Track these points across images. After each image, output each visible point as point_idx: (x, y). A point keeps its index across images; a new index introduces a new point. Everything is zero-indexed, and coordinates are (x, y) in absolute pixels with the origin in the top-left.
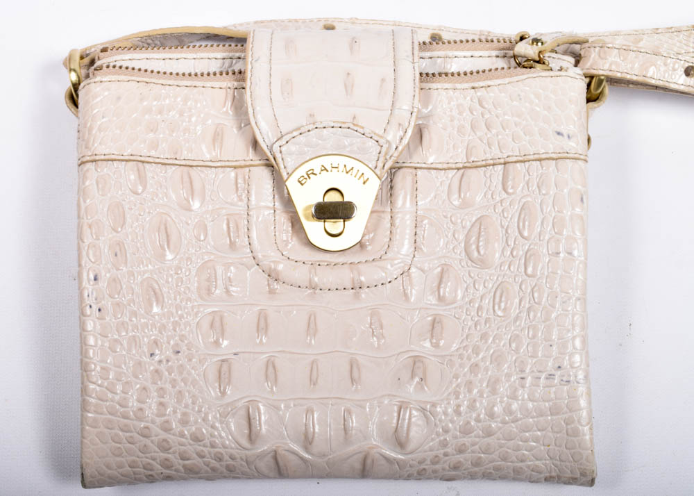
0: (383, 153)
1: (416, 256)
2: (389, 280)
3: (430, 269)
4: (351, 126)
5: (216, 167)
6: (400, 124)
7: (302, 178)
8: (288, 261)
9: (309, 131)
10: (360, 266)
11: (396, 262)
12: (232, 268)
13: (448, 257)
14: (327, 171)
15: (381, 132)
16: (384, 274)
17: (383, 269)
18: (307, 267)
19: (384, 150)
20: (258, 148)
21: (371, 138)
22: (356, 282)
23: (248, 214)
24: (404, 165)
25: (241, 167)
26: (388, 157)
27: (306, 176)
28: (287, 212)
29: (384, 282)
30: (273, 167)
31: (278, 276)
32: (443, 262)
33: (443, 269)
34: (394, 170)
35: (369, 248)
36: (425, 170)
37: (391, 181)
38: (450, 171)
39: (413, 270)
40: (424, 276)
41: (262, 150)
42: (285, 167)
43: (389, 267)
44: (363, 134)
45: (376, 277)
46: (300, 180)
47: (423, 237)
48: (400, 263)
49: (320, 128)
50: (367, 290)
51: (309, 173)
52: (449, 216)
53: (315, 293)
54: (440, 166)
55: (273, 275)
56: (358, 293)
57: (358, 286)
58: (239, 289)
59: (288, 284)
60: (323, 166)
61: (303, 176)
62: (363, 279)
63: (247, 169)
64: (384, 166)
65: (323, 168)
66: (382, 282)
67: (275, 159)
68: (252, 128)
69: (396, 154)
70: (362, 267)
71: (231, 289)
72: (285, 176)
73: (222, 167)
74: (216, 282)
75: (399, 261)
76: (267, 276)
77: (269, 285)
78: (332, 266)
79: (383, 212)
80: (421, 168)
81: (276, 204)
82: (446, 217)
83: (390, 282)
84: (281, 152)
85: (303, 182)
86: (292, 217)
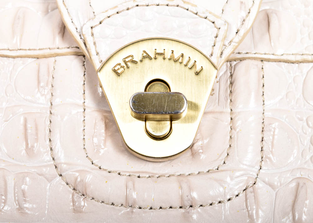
0: (220, 37)
1: (263, 168)
2: (228, 197)
3: (281, 185)
4: (181, 4)
5: (14, 57)
6: (242, 3)
7: (119, 67)
8: (99, 171)
9: (128, 9)
10: (190, 178)
11: (238, 174)
12: (28, 179)
13: (304, 169)
14: (151, 59)
15: (219, 12)
16: (221, 189)
17: (221, 182)
18: (123, 179)
19: (221, 34)
20: (66, 33)
21: (206, 18)
22: (186, 198)
23: (51, 113)
24: (247, 56)
25: (45, 57)
26: (227, 43)
27: (123, 64)
28: (100, 111)
29: (222, 200)
30: (84, 56)
31: (86, 190)
32: (298, 175)
33: (298, 185)
34: (235, 63)
35: (203, 156)
36: (274, 63)
37: (231, 76)
38: (305, 64)
39: (259, 184)
40: (275, 193)
41: (72, 36)
42: (97, 54)
43: (228, 180)
44: (196, 14)
45: (211, 193)
46: (116, 68)
47: (272, 143)
48: (242, 175)
49: (143, 6)
50: (199, 210)
51: (127, 60)
52: (305, 119)
53: (132, 212)
54: (292, 58)
55: (79, 188)
56: (188, 213)
57: (188, 204)
58: (34, 206)
59: (98, 201)
60: (145, 52)
61: (119, 64)
62: (195, 195)
63: (53, 59)
64: (222, 53)
65: (145, 55)
66: (219, 200)
67: (85, 44)
68: (60, 12)
69: (237, 39)
70: (194, 180)
71: (25, 205)
72: (98, 65)
73: (21, 57)
74: (6, 196)
75: (242, 173)
76: (71, 190)
77: (73, 201)
78: (155, 178)
79: (221, 113)
80: (268, 60)
81: (86, 101)
82: (301, 120)
83: (229, 200)
84: (93, 35)
85: (119, 71)
86: (106, 118)
